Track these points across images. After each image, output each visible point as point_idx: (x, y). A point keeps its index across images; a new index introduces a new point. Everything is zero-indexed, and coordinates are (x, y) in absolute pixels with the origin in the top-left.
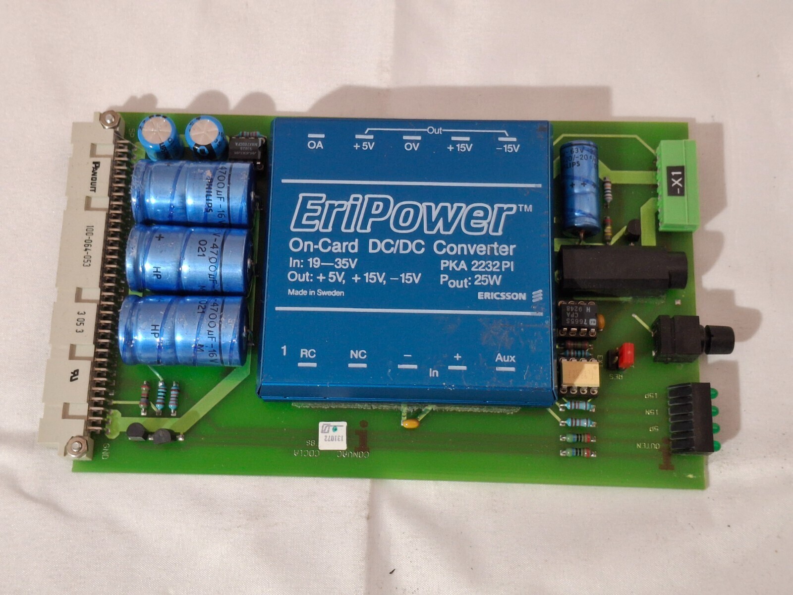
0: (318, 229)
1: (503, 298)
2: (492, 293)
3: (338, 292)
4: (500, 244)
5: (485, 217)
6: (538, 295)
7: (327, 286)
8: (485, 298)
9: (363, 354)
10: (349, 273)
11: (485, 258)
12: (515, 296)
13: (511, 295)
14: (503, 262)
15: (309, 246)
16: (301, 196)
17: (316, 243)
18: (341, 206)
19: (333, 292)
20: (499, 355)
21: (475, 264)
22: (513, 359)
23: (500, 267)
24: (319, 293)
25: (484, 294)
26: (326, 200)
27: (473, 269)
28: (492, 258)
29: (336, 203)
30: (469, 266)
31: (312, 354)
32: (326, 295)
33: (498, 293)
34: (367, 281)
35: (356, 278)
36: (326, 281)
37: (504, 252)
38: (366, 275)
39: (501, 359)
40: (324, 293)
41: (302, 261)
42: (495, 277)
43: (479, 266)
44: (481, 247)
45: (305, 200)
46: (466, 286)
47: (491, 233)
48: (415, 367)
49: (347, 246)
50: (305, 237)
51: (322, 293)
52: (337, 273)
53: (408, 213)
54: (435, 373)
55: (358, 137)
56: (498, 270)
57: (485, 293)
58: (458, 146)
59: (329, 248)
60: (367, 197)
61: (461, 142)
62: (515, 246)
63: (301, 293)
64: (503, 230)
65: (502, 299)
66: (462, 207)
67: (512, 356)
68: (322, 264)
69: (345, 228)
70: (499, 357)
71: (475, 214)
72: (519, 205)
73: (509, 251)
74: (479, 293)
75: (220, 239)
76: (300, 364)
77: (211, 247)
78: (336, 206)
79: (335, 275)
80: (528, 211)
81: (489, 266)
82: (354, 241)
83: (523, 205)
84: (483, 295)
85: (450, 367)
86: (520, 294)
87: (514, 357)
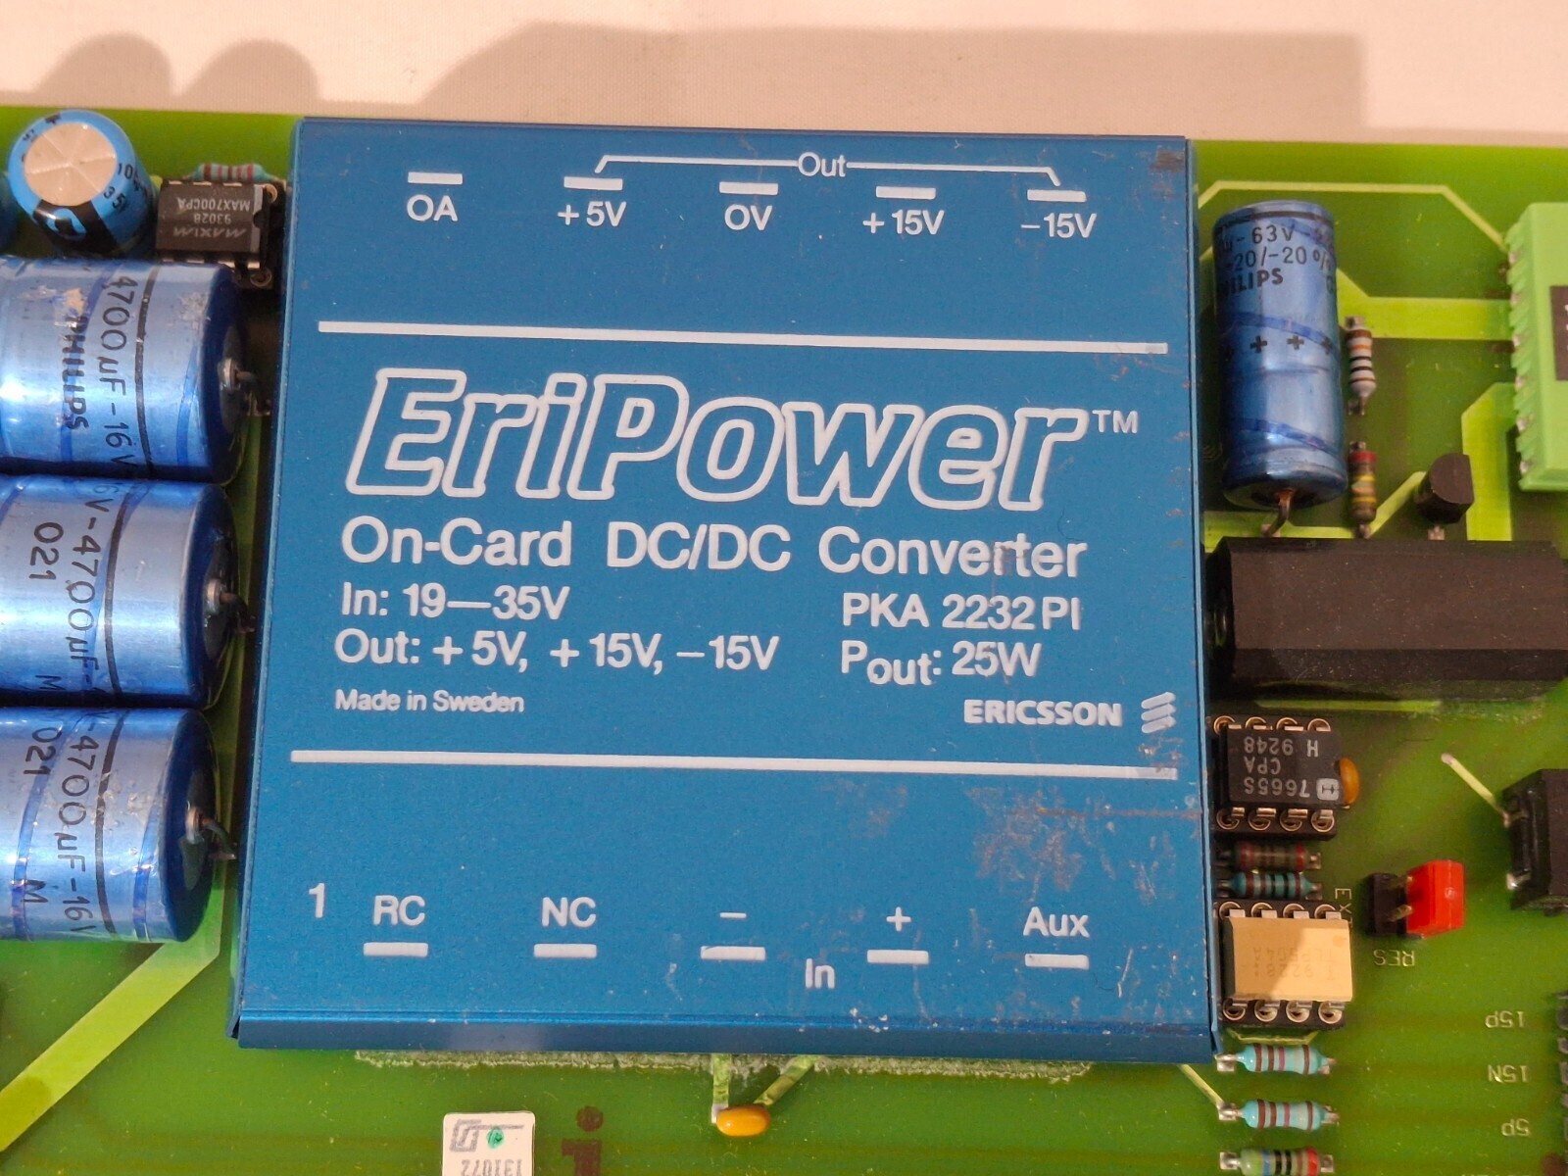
0: (440, 487)
1: (1048, 719)
2: (1011, 703)
3: (505, 698)
4: (1034, 541)
5: (986, 451)
6: (1161, 711)
7: (466, 677)
8: (989, 720)
9: (583, 912)
10: (542, 635)
11: (987, 585)
12: (1084, 714)
13: (1071, 710)
14: (1047, 600)
15: (407, 543)
16: (383, 376)
17: (431, 534)
18: (516, 411)
19: (487, 698)
20: (1035, 911)
21: (954, 605)
22: (1080, 926)
23: (1036, 617)
24: (441, 704)
25: (983, 707)
26: (468, 389)
27: (948, 622)
28: (1010, 584)
29: (501, 401)
30: (936, 612)
31: (413, 911)
32: (463, 709)
33: (1031, 703)
34: (600, 662)
35: (565, 653)
36: (463, 661)
37: (1048, 566)
38: (598, 641)
39: (1041, 925)
40: (458, 703)
41: (385, 594)
42: (1019, 648)
43: (967, 612)
44: (975, 551)
45: (398, 390)
46: (926, 681)
47: (1007, 504)
48: (757, 953)
49: (534, 546)
50: (395, 512)
51: (449, 702)
52: (501, 635)
53: (735, 436)
54: (825, 975)
55: (571, 182)
56: (1030, 627)
57: (989, 703)
58: (898, 215)
59: (477, 550)
60: (601, 381)
61: (906, 204)
62: (1082, 547)
63: (379, 702)
64: (1045, 494)
65: (1041, 721)
66: (911, 417)
67: (1079, 918)
68: (453, 604)
69: (531, 485)
70: (1035, 921)
71: (955, 440)
72: (1094, 412)
73: (1065, 564)
74: (969, 704)
75: (106, 521)
76: (372, 949)
77: (76, 549)
78: (498, 410)
79: (495, 640)
80: (1125, 431)
81: (999, 611)
82: (559, 529)
83: (1108, 412)
84: (979, 711)
85: (875, 956)
86: (1101, 705)
87: (1084, 918)
